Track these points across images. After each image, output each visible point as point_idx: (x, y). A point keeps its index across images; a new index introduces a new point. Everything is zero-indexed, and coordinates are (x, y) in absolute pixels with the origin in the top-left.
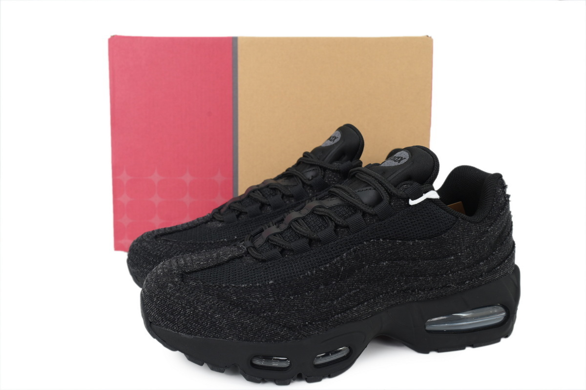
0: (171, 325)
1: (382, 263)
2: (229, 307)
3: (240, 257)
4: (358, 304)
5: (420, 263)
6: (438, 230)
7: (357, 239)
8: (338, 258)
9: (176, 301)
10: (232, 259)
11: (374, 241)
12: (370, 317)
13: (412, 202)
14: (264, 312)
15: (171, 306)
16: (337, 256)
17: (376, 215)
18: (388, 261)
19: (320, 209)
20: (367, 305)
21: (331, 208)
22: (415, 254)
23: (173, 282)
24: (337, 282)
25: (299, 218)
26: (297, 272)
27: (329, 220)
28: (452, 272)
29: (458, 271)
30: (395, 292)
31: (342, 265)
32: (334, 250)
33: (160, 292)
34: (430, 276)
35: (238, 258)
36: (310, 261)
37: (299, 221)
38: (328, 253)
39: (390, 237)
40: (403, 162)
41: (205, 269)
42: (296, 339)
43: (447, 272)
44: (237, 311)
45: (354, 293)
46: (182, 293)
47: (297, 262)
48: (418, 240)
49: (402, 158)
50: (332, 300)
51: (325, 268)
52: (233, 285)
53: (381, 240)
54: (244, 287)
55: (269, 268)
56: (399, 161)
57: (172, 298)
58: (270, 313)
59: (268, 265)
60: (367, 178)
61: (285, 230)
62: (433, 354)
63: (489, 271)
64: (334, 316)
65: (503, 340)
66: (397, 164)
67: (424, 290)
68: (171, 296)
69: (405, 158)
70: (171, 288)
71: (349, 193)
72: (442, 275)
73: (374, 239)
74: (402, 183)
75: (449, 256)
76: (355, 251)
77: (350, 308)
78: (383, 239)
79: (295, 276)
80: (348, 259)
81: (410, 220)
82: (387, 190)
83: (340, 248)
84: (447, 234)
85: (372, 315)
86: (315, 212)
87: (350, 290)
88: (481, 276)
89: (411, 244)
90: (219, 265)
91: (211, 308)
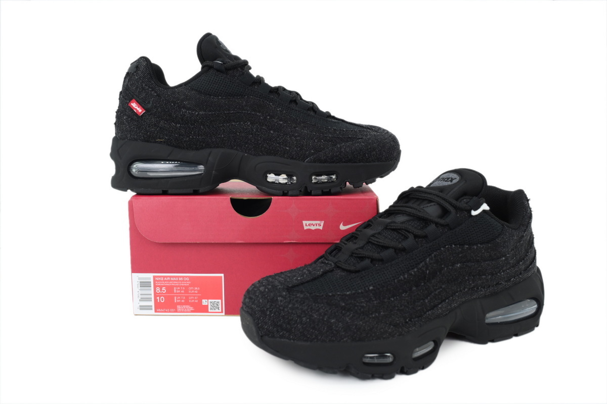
0: (287, 335)
1: (456, 265)
2: (342, 312)
3: (332, 271)
4: (442, 302)
5: (482, 264)
6: (493, 236)
7: (435, 247)
8: (423, 263)
9: (290, 311)
10: (325, 273)
11: (448, 247)
12: (449, 313)
13: (474, 213)
14: (372, 314)
15: (287, 317)
16: (421, 262)
17: (448, 225)
18: (460, 263)
19: (392, 224)
20: (448, 302)
21: (402, 223)
22: (479, 257)
23: (282, 296)
24: (425, 283)
25: (375, 234)
26: (390, 278)
27: (406, 233)
28: (503, 271)
29: (506, 270)
30: (466, 290)
31: (427, 269)
32: (418, 257)
33: (272, 305)
34: (489, 275)
35: (330, 272)
36: (400, 268)
37: (377, 236)
38: (413, 259)
39: (459, 243)
40: (454, 181)
41: (305, 283)
42: (400, 335)
43: (500, 271)
44: (350, 315)
45: (439, 292)
46: (294, 305)
47: (388, 270)
48: (480, 244)
49: (452, 178)
50: (424, 300)
51: (414, 272)
52: (339, 293)
53: (453, 246)
54: (349, 294)
55: (364, 276)
56: (451, 181)
57: (286, 310)
58: (377, 314)
59: (362, 274)
60: (429, 196)
61: (364, 245)
62: (490, 344)
63: (525, 270)
64: (426, 313)
65: (536, 329)
66: (449, 183)
67: (484, 287)
68: (284, 308)
69: (455, 179)
70: (281, 301)
71: (416, 209)
72: (496, 274)
73: (447, 245)
74: (462, 198)
75: (501, 258)
76: (435, 256)
77: (436, 306)
78: (455, 245)
79: (389, 281)
80: (431, 264)
81: (473, 228)
82: (451, 204)
83: (422, 255)
84: (500, 239)
85: (450, 312)
86: (388, 227)
87: (435, 290)
88: (521, 274)
89: (476, 248)
90: (314, 279)
91: (325, 314)
